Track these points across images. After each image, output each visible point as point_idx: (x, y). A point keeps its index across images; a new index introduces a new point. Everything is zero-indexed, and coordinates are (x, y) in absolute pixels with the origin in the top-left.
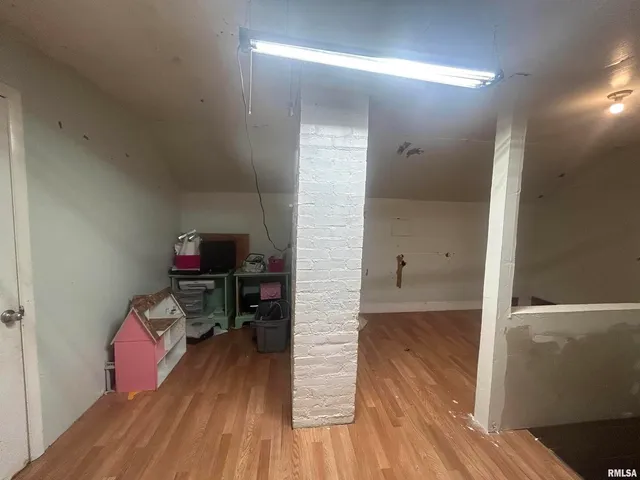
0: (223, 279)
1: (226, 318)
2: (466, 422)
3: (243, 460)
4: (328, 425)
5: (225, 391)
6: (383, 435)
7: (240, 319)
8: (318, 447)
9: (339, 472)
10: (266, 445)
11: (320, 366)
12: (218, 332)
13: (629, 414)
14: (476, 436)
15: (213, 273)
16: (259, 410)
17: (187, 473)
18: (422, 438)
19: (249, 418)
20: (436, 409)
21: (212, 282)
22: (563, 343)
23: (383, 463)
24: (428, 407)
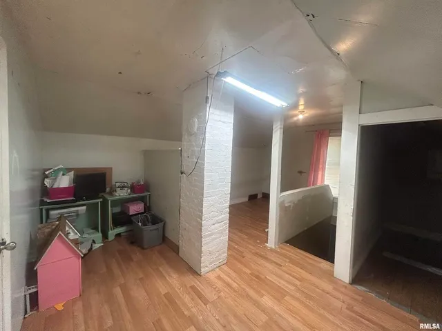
0: (98, 203)
1: (100, 235)
2: (266, 247)
3: (187, 298)
4: (216, 268)
5: (141, 275)
6: (241, 262)
7: (112, 233)
8: (219, 277)
9: (235, 282)
10: (193, 288)
11: (213, 236)
12: (96, 246)
13: (306, 228)
14: (271, 250)
15: (87, 200)
16: (175, 276)
17: (159, 319)
18: (255, 258)
19: (171, 282)
20: (253, 246)
21: (84, 208)
22: (292, 205)
23: (248, 271)
24: (250, 246)
